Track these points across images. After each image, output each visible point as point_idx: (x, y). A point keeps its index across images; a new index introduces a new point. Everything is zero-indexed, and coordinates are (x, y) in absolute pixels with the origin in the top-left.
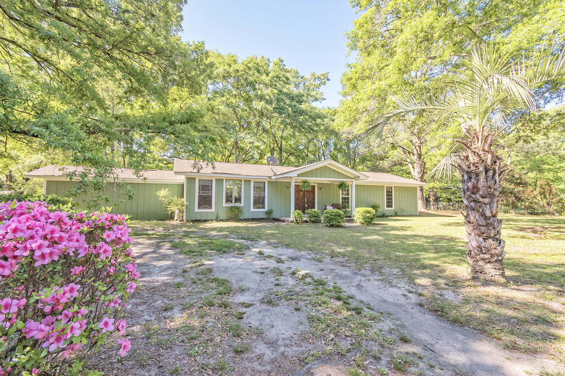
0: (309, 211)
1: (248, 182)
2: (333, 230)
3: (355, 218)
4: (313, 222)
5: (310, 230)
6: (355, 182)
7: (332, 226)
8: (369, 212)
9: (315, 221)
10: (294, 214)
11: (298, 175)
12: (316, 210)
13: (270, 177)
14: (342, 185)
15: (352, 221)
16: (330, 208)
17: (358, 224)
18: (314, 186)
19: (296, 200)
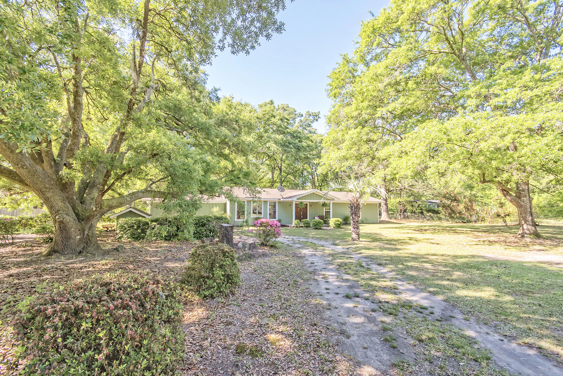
0: (304, 220)
1: (266, 202)
2: (316, 230)
3: (330, 225)
4: (306, 227)
5: (305, 231)
6: (332, 202)
7: (316, 229)
8: (338, 221)
9: (307, 226)
10: (295, 222)
11: (297, 199)
12: (308, 219)
13: (280, 199)
14: (324, 205)
15: (329, 226)
16: (317, 219)
17: (332, 227)
18: (307, 204)
19: (296, 213)
